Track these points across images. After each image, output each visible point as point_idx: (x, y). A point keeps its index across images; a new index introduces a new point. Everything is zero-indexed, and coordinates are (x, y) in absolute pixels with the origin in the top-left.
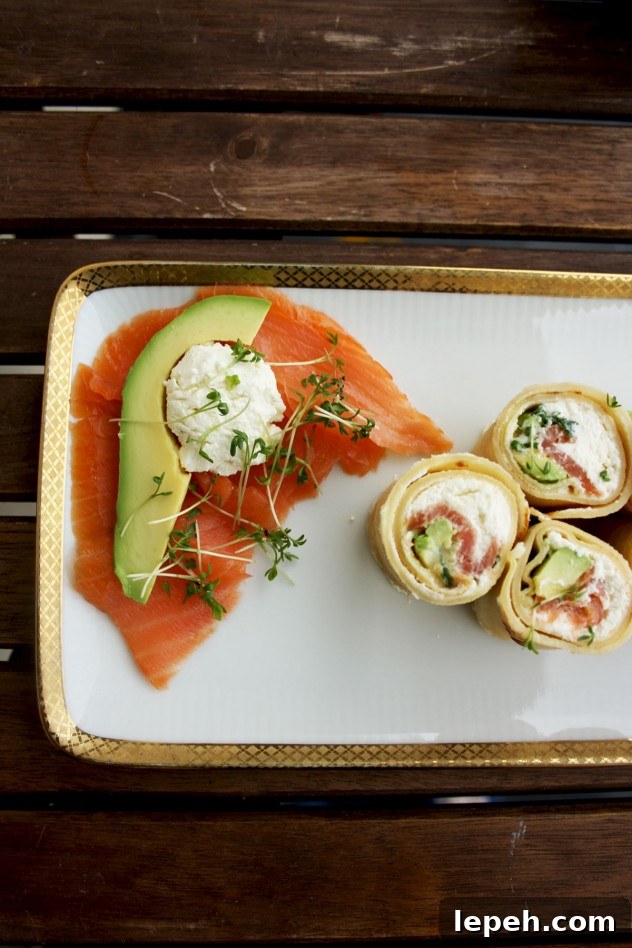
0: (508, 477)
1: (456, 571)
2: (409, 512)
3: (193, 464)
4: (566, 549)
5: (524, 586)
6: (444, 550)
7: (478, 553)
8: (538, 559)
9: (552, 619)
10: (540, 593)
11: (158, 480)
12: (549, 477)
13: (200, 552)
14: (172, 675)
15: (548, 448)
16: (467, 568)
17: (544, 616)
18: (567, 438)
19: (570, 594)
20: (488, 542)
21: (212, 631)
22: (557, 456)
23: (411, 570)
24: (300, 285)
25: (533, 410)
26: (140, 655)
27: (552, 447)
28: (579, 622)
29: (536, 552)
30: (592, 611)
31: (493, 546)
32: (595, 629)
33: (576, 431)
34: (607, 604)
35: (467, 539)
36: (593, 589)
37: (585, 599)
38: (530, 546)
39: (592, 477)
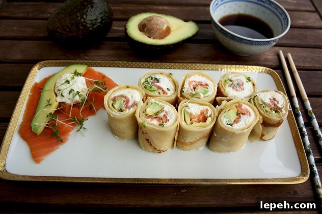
0: (141, 89)
1: (123, 108)
2: (112, 97)
3: (59, 99)
4: (156, 103)
5: (143, 112)
6: (121, 104)
7: (130, 104)
8: (148, 106)
9: (151, 121)
10: (147, 113)
11: (49, 101)
12: (152, 89)
13: (57, 120)
14: (42, 160)
15: (153, 84)
16: (126, 108)
17: (149, 120)
18: (158, 82)
19: (157, 114)
20: (133, 101)
21: (57, 148)
22: (155, 85)
23: (111, 109)
24: (97, 66)
26: (34, 153)
28: (159, 121)
29: (147, 104)
30: (164, 119)
31: (134, 102)
32: (165, 123)
33: (161, 80)
34: (168, 118)
35: (128, 101)
36: (164, 113)
37: (161, 115)
38: (146, 103)
39: (165, 89)
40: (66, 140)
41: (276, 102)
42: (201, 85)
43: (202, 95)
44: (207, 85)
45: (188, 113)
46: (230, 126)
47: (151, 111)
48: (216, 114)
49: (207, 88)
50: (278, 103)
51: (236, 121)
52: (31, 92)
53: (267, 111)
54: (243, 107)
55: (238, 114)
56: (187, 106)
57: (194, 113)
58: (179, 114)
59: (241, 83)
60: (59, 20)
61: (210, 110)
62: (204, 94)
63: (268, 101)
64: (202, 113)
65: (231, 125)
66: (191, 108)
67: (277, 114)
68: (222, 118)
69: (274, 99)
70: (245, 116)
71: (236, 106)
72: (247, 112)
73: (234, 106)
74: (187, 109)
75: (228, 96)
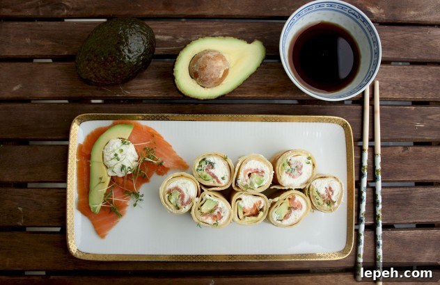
0: (195, 179)
1: (179, 205)
2: (167, 188)
3: (111, 174)
4: (210, 199)
5: (199, 209)
6: (176, 199)
7: (186, 200)
8: (203, 202)
9: (206, 219)
10: (202, 211)
11: (101, 179)
12: (207, 179)
13: (114, 199)
14: (106, 234)
16: (182, 204)
17: (204, 218)
18: (212, 168)
19: (212, 211)
20: (188, 196)
21: (118, 222)
22: (210, 173)
23: (167, 204)
25: (204, 160)
26: (97, 229)
27: (208, 170)
28: (214, 219)
29: (202, 200)
30: (218, 216)
31: (190, 198)
32: (219, 221)
33: (215, 166)
34: (222, 214)
35: (183, 196)
36: (218, 210)
37: (216, 213)
38: (200, 198)
39: (220, 179)
40: (124, 213)
41: (331, 193)
42: (257, 172)
43: (256, 186)
44: (263, 172)
45: (241, 207)
46: (279, 222)
47: (205, 209)
48: (269, 206)
49: (263, 176)
50: (332, 194)
51: (286, 217)
52: (77, 158)
53: (319, 204)
54: (296, 201)
55: (289, 208)
56: (240, 199)
57: (247, 208)
58: (232, 211)
59: (300, 167)
60: (92, 69)
61: (263, 202)
62: (258, 184)
63: (323, 191)
64: (255, 206)
65: (281, 220)
66: (245, 202)
67: (329, 207)
68: (274, 213)
69: (330, 188)
70: (296, 211)
71: (289, 199)
72: (299, 206)
73: (287, 200)
74: (240, 202)
75: (284, 185)
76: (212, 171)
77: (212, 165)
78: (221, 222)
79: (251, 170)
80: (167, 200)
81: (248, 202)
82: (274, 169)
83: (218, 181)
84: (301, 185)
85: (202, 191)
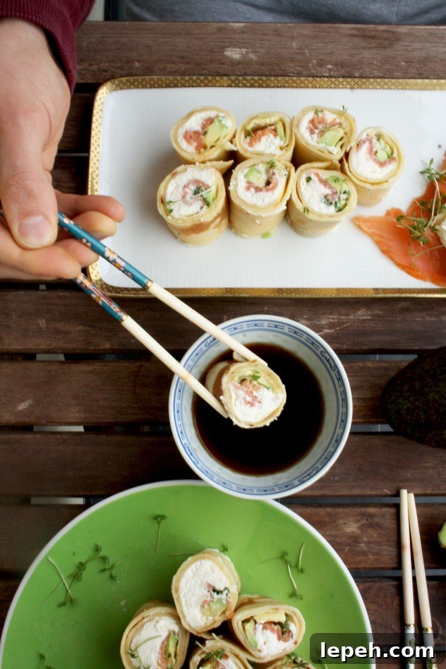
7: (367, 146)
8: (340, 143)
9: (335, 120)
15: (335, 191)
17: (338, 121)
18: (326, 197)
22: (331, 187)
25: (340, 210)
27: (332, 192)
28: (323, 118)
29: (342, 146)
30: (317, 123)
32: (315, 116)
34: (310, 125)
35: (371, 152)
36: (317, 131)
37: (320, 127)
38: (344, 149)
39: (315, 179)
42: (257, 188)
44: (248, 189)
45: (280, 137)
47: (337, 133)
48: (236, 139)
49: (248, 182)
51: (210, 121)
54: (195, 144)
55: (205, 133)
56: (282, 148)
57: (271, 136)
58: (295, 131)
64: (259, 139)
70: (195, 128)
71: (205, 148)
72: (189, 137)
73: (209, 146)
74: (282, 144)
75: (213, 170)
76: (328, 191)
77: (328, 201)
78: (311, 115)
79: (267, 190)
80: (395, 148)
81: (270, 145)
82: (228, 193)
83: (317, 175)
84: (185, 170)
85: (341, 161)
